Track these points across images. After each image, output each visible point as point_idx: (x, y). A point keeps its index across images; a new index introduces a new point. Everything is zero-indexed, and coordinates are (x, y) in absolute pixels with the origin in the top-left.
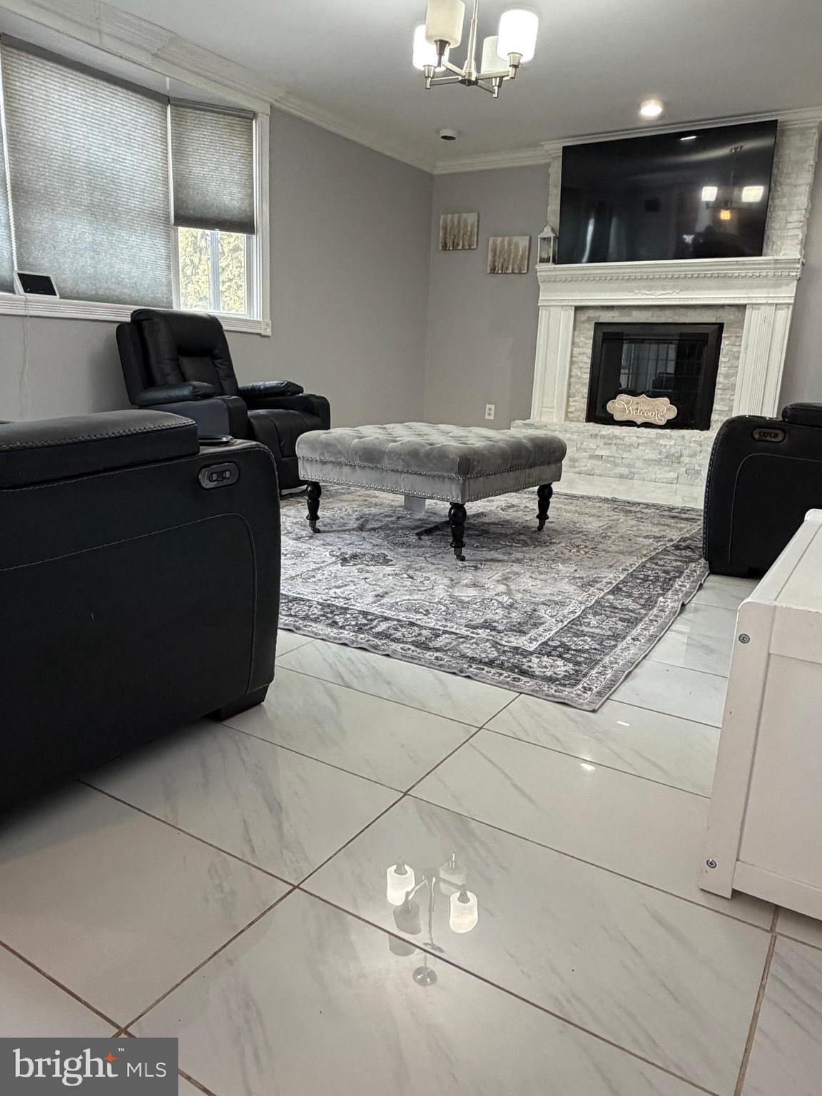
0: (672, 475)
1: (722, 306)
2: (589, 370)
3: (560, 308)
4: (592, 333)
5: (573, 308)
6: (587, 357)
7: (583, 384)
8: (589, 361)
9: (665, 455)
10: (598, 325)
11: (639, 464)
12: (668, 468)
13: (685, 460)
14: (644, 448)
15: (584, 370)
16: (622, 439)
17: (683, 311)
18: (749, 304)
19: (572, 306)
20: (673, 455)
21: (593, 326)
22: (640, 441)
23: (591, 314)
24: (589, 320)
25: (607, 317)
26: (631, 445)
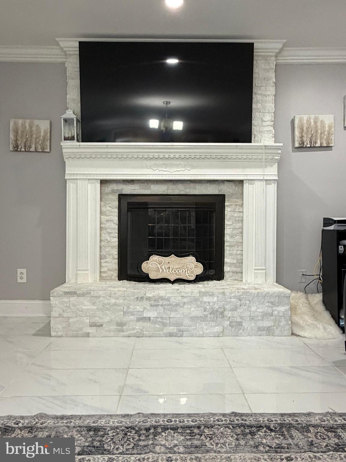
0: (217, 329)
1: (223, 181)
2: (117, 235)
3: (87, 182)
4: (116, 203)
5: (99, 181)
6: (114, 223)
7: (113, 247)
8: (117, 227)
9: (210, 311)
10: (121, 197)
11: (187, 322)
12: (213, 324)
13: (228, 314)
14: (189, 307)
15: (112, 235)
16: (168, 299)
17: (192, 185)
18: (246, 180)
19: (97, 179)
20: (217, 311)
21: (117, 197)
22: (185, 300)
23: (115, 187)
24: (113, 192)
25: (128, 190)
26: (177, 305)
